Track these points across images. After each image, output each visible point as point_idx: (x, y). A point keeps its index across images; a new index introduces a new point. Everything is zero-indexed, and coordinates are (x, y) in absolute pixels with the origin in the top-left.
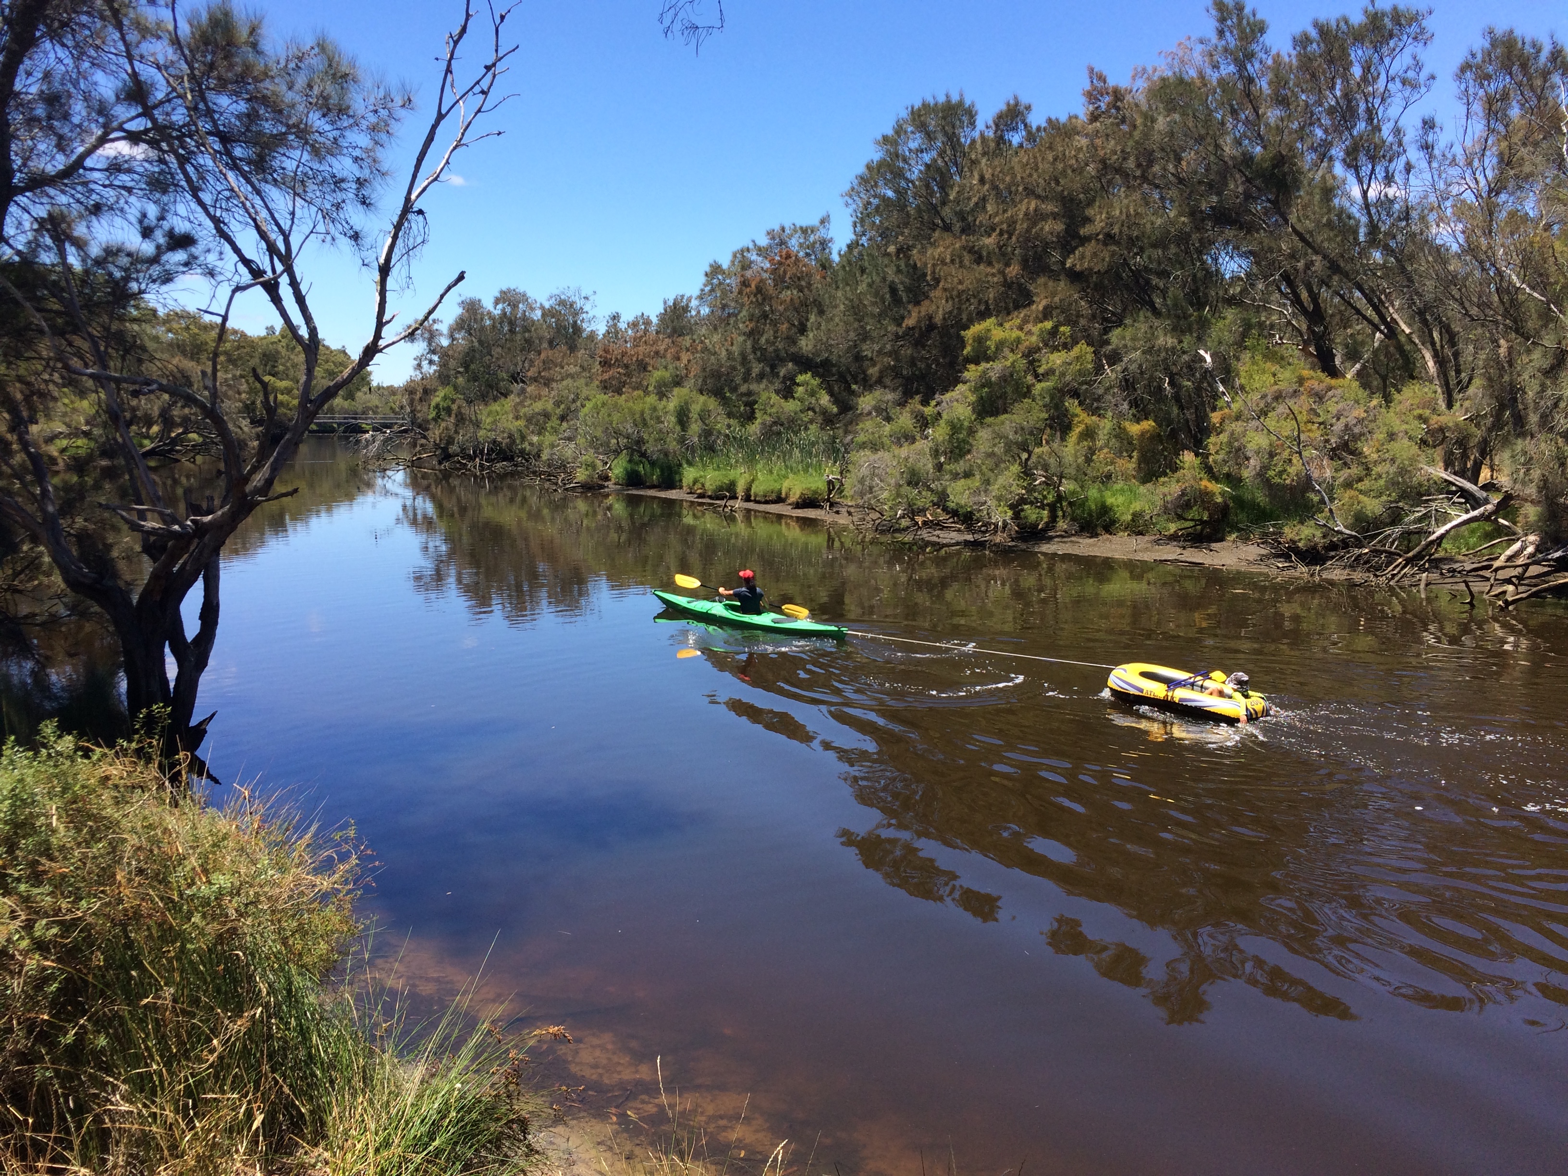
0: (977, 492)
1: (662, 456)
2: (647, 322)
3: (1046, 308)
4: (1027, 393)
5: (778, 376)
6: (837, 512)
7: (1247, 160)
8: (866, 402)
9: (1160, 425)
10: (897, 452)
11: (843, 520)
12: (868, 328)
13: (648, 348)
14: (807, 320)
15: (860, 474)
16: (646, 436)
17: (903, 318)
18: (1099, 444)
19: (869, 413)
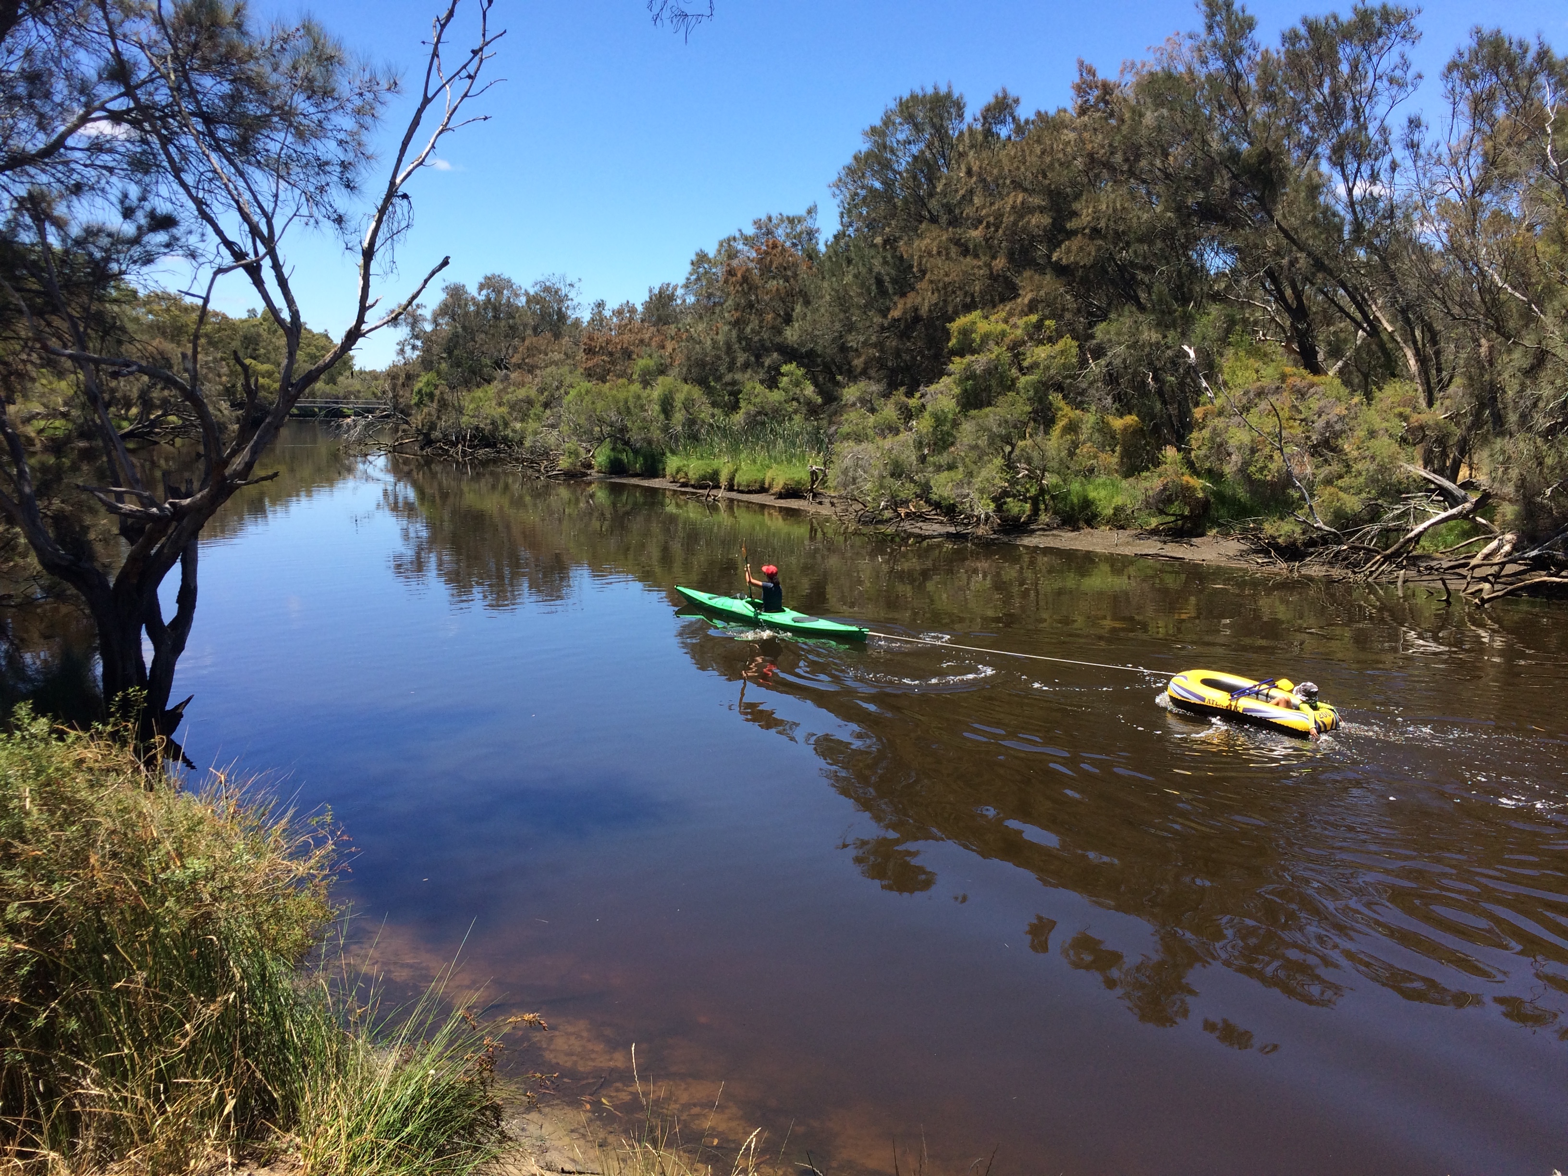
0: (960, 484)
1: (645, 445)
2: (633, 310)
3: (1031, 301)
4: (1011, 386)
5: (763, 367)
6: (820, 503)
7: (1234, 155)
8: (850, 393)
9: (1143, 420)
10: (880, 443)
11: (825, 510)
12: (854, 318)
13: (633, 337)
14: (793, 310)
15: (844, 465)
16: (629, 425)
17: (888, 309)
18: (1082, 438)
19: (854, 404)
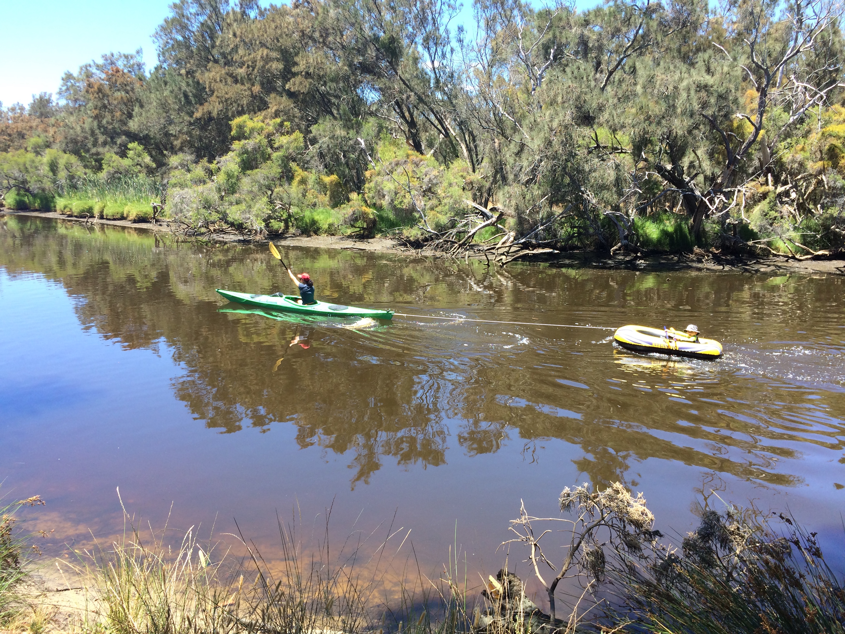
0: (244, 212)
1: (40, 191)
2: (22, 109)
3: (276, 111)
4: (269, 158)
5: (116, 144)
6: (161, 225)
7: (376, 39)
8: (174, 160)
9: (340, 178)
10: (196, 189)
11: (164, 229)
12: (172, 117)
13: (25, 124)
14: (133, 110)
15: (175, 201)
16: (28, 179)
17: (193, 113)
18: (309, 187)
19: (176, 168)
